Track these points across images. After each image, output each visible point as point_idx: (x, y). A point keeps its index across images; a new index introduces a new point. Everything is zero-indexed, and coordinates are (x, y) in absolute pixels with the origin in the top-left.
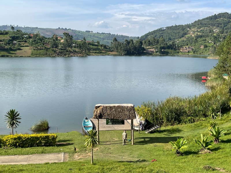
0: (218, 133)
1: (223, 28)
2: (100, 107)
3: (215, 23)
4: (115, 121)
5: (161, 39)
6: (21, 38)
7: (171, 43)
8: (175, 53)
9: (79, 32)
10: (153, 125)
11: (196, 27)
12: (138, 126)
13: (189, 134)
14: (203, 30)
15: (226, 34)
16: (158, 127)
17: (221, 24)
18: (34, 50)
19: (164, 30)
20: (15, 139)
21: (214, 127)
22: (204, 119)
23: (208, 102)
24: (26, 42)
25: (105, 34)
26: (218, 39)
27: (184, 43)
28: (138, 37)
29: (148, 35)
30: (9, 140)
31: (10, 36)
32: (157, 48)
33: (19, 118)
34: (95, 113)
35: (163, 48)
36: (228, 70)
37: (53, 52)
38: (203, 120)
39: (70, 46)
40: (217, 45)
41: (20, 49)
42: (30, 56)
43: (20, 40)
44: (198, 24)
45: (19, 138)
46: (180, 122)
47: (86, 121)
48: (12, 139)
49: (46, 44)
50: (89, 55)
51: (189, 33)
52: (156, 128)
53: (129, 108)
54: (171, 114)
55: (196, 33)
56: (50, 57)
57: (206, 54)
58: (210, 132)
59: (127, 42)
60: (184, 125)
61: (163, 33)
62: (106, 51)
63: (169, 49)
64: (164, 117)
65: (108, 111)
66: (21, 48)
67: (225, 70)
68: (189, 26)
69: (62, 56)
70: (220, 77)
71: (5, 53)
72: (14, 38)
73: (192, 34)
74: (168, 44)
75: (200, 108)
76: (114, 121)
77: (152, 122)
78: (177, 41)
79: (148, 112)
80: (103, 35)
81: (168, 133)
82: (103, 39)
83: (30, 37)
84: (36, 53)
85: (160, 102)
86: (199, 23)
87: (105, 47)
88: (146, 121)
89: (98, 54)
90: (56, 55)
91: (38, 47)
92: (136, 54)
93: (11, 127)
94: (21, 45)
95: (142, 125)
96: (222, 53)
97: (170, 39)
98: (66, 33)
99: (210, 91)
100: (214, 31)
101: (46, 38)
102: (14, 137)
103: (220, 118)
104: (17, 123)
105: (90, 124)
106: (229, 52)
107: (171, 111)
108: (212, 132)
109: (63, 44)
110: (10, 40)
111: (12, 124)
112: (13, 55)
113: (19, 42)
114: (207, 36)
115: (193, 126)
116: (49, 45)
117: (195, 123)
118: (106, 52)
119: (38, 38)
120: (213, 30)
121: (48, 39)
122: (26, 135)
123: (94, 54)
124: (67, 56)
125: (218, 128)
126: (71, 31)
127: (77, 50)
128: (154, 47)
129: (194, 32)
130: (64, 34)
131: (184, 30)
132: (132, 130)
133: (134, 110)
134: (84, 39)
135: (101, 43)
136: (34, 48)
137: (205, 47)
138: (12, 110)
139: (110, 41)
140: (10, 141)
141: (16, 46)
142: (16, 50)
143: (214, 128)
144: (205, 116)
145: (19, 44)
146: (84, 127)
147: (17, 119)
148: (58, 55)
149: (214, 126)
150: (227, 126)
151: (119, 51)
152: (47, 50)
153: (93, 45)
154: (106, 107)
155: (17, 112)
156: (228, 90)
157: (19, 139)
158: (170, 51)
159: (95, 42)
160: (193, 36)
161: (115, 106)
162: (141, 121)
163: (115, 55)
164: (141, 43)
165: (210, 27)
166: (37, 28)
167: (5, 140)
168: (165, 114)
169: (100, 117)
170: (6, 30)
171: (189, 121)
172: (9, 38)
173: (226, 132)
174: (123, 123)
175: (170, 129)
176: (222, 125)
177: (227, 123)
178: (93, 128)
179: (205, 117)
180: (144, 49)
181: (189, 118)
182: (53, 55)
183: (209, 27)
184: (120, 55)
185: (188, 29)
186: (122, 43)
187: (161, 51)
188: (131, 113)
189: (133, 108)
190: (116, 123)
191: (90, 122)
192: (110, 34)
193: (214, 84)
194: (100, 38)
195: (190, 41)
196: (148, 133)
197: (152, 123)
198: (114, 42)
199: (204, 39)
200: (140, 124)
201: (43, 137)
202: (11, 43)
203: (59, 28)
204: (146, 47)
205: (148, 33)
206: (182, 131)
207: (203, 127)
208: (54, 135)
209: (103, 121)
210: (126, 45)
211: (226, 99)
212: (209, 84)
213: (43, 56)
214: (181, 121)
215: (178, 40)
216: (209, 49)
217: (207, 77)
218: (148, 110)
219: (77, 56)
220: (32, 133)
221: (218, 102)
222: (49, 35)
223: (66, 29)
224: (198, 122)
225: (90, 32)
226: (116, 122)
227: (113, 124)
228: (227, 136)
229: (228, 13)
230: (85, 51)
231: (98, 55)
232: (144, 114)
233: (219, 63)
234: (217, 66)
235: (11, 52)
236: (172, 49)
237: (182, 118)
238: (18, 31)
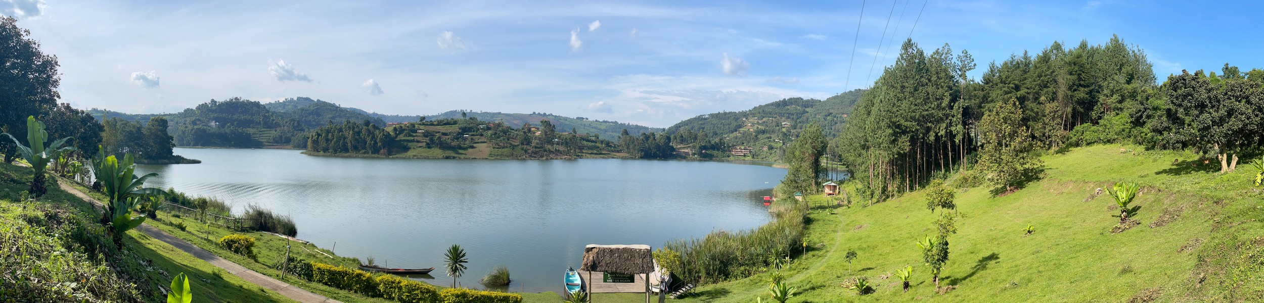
0: (783, 293)
1: (796, 121)
2: (593, 250)
3: (784, 112)
4: (618, 277)
5: (700, 134)
6: (475, 129)
7: (717, 140)
8: (723, 157)
9: (566, 119)
10: (684, 284)
11: (756, 117)
12: (658, 285)
13: (740, 297)
14: (767, 122)
15: (800, 130)
16: (691, 286)
17: (793, 114)
18: (494, 148)
19: (705, 119)
20: (457, 296)
21: (778, 283)
22: (765, 270)
23: (771, 240)
24: (482, 135)
25: (609, 122)
26: (788, 137)
27: (737, 140)
28: (664, 130)
29: (680, 127)
30: (449, 296)
31: (460, 126)
32: (694, 147)
33: (466, 260)
34: (585, 260)
35: (705, 148)
36: (801, 187)
37: (523, 152)
38: (762, 272)
39: (550, 142)
40: (786, 147)
41: (473, 147)
42: (487, 159)
43: (473, 133)
44: (759, 113)
45: (464, 295)
46: (727, 276)
47: (571, 273)
48: (453, 295)
49: (513, 139)
50: (580, 158)
51: (746, 126)
52: (689, 288)
53: (642, 253)
54: (713, 262)
55: (756, 126)
56: (517, 159)
57: (771, 159)
58: (772, 292)
59: (645, 137)
60: (733, 282)
61: (704, 124)
62: (609, 151)
63: (714, 150)
64: (701, 268)
65: (607, 258)
66: (475, 145)
67: (798, 187)
68: (745, 114)
69: (537, 158)
70: (791, 198)
71: (452, 154)
72: (465, 130)
73: (750, 127)
74: (713, 142)
75: (760, 250)
76: (616, 277)
77: (681, 277)
78: (728, 138)
79: (674, 260)
80: (605, 124)
81: (708, 298)
82: (606, 131)
83: (489, 129)
84: (496, 154)
85: (696, 241)
86: (761, 111)
87: (608, 144)
88: (672, 275)
89: (596, 156)
90: (527, 156)
91: (501, 144)
92: (659, 157)
93: (453, 274)
94: (474, 140)
95: (664, 284)
96: (794, 160)
97: (715, 134)
98: (546, 121)
99: (775, 220)
100: (783, 124)
101: (513, 130)
102: (456, 292)
103: (788, 267)
104: (462, 269)
105: (577, 280)
106: (802, 158)
107: (713, 258)
108: (775, 292)
109: (540, 139)
110: (459, 134)
111: (455, 270)
112: (462, 157)
113: (472, 135)
114: (772, 132)
115: (748, 282)
116: (516, 141)
117: (751, 277)
118: (609, 153)
119: (500, 129)
120: (781, 123)
121: (516, 131)
122: (474, 291)
123: (588, 155)
124: (544, 158)
125: (784, 284)
126: (553, 117)
127: (561, 148)
128: (689, 145)
129: (753, 124)
130: (542, 122)
131: (738, 121)
132: (647, 294)
133: (651, 256)
134: (575, 131)
135: (601, 138)
136: (494, 146)
137: (769, 149)
138: (456, 246)
139: (616, 135)
140: (449, 299)
141: (467, 142)
142: (467, 148)
143: (778, 286)
144: (766, 263)
145: (472, 139)
146: (567, 284)
147: (461, 261)
148: (531, 156)
149: (778, 280)
150: (799, 280)
151: (631, 150)
152: (513, 149)
153: (588, 141)
154: (604, 249)
155: (462, 250)
156: (802, 218)
157: (464, 298)
158: (715, 152)
159: (592, 135)
160: (752, 130)
161: (618, 249)
162: (662, 277)
163: (624, 158)
164: (669, 138)
165: (777, 117)
166: (500, 113)
167: (442, 296)
168: (704, 263)
169: (593, 267)
170: (454, 117)
171: (741, 273)
172: (458, 129)
173: (795, 290)
174: (631, 279)
175: (711, 291)
176: (791, 278)
177: (799, 275)
178: (582, 287)
179: (766, 266)
180: (673, 149)
181: (742, 268)
182: (522, 157)
183: (775, 118)
184: (633, 158)
185: (744, 119)
186: (637, 139)
187: (702, 153)
188: (645, 261)
189: (649, 252)
190: (621, 281)
191: (577, 277)
192: (616, 123)
193: (782, 209)
194: (600, 129)
195: (747, 139)
196: (675, 298)
197: (681, 280)
198: (623, 136)
199: (768, 135)
200: (662, 282)
201: (500, 297)
202: (460, 137)
203: (534, 113)
204: (677, 146)
205: (680, 123)
206: (730, 292)
207: (762, 284)
208: (516, 295)
209: (598, 276)
210: (643, 141)
211: (798, 234)
212: (774, 209)
213: (507, 158)
214: (729, 274)
215: (728, 136)
216: (775, 152)
217: (771, 198)
218: (675, 256)
219: (561, 159)
220: (484, 288)
221: (786, 238)
222: (517, 124)
223: (545, 114)
224: (756, 276)
225: (583, 118)
226: (620, 277)
227: (614, 282)
228: (798, 297)
229: (802, 99)
230: (575, 151)
231: (596, 158)
232: (667, 263)
233: (788, 176)
234: (786, 180)
235: (460, 151)
236: (718, 150)
237: (730, 268)
238: (471, 118)
